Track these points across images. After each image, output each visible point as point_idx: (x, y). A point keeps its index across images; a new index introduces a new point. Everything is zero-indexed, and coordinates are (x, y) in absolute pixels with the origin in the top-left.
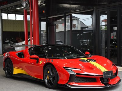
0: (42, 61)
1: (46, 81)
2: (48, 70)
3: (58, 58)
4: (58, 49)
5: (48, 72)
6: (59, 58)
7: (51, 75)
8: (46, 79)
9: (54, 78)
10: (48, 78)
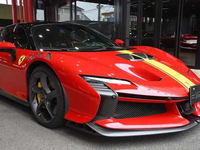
0: (23, 57)
1: (35, 106)
2: (39, 80)
3: (63, 51)
4: (62, 31)
5: (39, 85)
6: (66, 51)
7: (46, 93)
8: (35, 101)
9: (53, 102)
10: (39, 100)
